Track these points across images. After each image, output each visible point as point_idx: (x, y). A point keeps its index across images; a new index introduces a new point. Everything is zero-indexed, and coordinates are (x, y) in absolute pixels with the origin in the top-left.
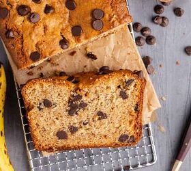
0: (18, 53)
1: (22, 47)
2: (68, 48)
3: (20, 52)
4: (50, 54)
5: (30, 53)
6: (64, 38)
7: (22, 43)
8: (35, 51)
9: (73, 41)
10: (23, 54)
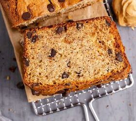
0: (12, 13)
1: (16, 8)
2: (53, 11)
3: (14, 11)
4: (39, 15)
5: (22, 13)
6: (51, 3)
7: (16, 5)
8: (27, 11)
9: (59, 6)
10: (17, 13)
